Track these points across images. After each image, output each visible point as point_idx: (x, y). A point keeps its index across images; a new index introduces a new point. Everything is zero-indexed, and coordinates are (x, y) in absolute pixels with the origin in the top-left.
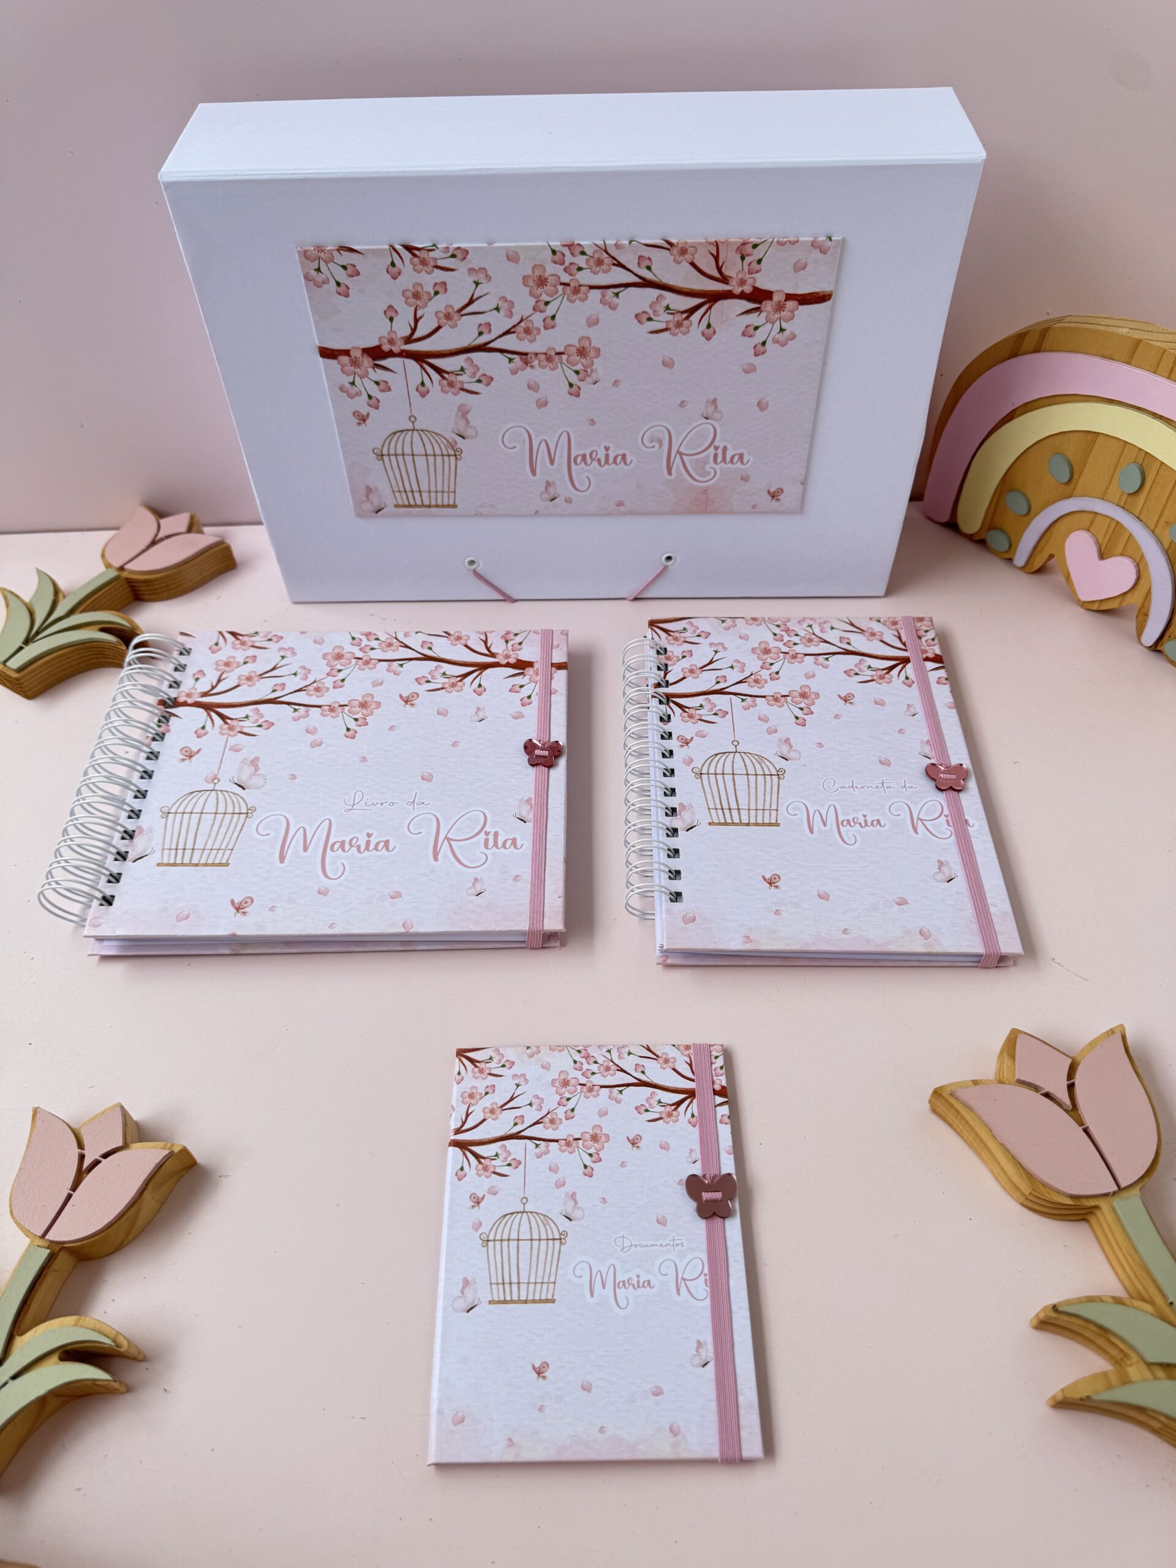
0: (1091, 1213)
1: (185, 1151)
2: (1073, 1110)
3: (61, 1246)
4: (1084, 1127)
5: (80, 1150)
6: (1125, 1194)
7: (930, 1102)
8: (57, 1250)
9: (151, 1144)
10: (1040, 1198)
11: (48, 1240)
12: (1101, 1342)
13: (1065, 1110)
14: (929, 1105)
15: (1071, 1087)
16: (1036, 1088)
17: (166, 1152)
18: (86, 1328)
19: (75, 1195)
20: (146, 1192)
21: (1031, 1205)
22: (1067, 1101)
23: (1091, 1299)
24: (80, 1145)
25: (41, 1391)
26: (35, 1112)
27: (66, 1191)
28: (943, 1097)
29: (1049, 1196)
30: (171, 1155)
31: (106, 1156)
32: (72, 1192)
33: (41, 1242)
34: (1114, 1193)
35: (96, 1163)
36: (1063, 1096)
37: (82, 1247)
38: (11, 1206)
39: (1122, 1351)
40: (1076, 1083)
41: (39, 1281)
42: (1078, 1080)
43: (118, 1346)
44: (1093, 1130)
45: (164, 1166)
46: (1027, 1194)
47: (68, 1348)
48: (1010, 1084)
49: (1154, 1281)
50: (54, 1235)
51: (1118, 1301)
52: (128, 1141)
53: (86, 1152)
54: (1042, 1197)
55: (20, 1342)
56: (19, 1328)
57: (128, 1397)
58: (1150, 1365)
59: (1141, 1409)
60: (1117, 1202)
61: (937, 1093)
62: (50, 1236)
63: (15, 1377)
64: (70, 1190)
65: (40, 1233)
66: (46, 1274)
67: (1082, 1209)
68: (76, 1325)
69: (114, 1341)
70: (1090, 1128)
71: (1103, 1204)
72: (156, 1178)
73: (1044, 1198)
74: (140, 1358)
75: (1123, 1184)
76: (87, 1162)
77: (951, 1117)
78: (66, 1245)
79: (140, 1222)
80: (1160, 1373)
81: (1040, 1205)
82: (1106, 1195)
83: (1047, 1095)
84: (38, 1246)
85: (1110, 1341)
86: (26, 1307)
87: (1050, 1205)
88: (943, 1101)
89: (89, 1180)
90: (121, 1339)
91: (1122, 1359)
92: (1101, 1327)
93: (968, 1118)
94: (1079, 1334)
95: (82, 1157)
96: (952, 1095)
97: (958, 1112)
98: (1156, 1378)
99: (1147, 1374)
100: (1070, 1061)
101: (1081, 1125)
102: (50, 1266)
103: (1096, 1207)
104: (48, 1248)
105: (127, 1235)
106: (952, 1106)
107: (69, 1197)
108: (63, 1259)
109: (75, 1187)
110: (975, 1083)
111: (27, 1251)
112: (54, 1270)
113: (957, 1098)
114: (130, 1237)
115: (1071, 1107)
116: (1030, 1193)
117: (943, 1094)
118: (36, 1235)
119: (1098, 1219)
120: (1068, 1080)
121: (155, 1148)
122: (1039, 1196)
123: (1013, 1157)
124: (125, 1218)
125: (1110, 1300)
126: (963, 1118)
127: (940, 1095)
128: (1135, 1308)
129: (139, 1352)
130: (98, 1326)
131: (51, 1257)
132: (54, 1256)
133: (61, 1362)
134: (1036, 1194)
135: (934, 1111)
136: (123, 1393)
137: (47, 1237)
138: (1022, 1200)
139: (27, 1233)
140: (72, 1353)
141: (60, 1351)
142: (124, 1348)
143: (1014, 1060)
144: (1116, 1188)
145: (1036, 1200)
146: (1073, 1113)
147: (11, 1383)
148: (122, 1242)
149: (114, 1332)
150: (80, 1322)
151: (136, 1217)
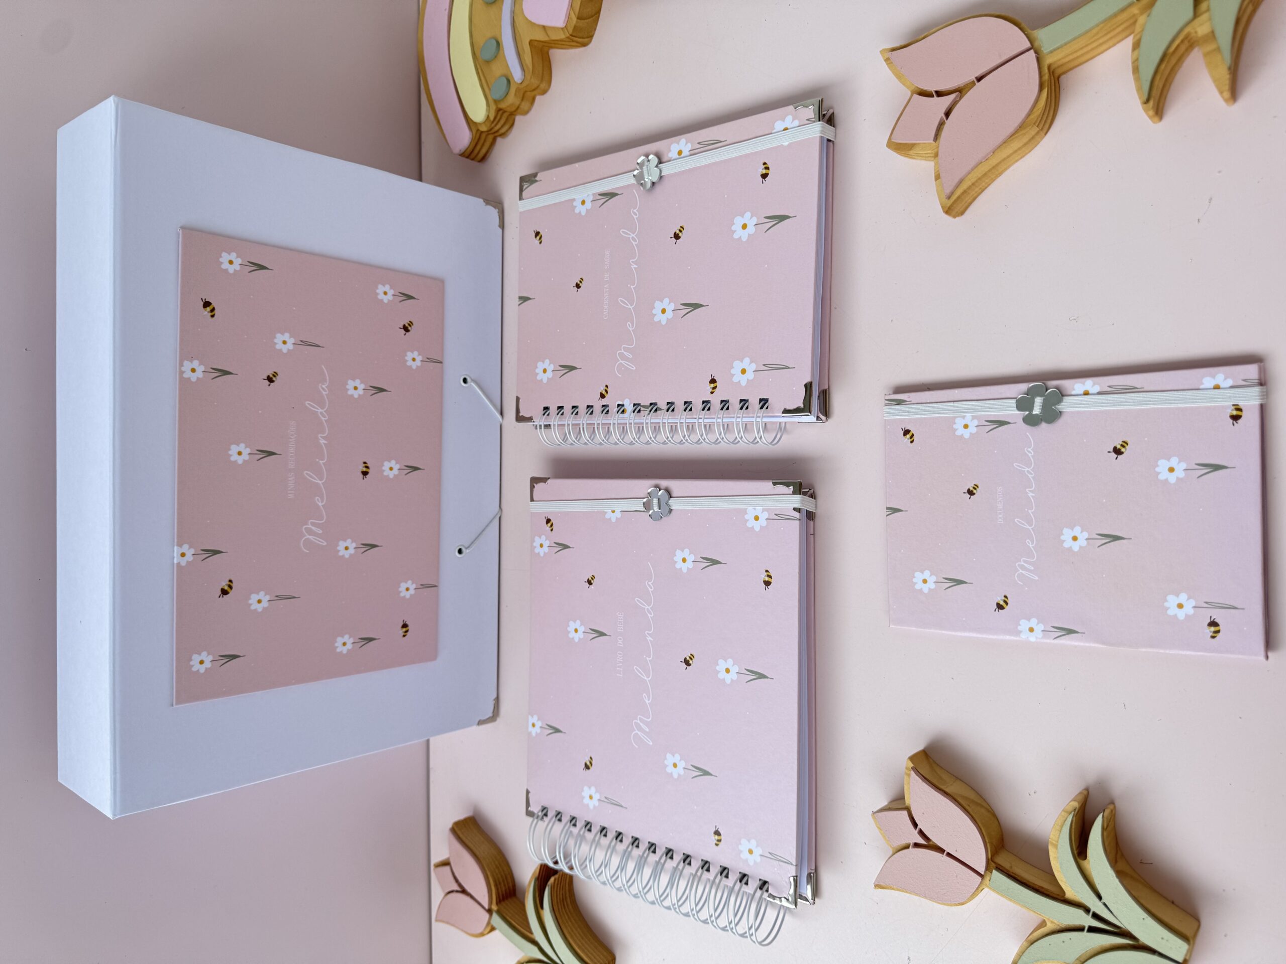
0: (1053, 72)
1: (912, 758)
2: (960, 91)
3: (990, 861)
4: (975, 81)
5: (910, 847)
6: (1036, 44)
7: (955, 217)
8: (993, 864)
9: (906, 788)
10: (1042, 118)
11: (985, 872)
12: (1174, 60)
14: (957, 218)
15: (939, 94)
16: (941, 124)
17: (913, 773)
18: (1059, 838)
19: (947, 850)
20: (947, 790)
21: (1047, 126)
22: (952, 97)
23: (1136, 70)
24: (907, 847)
25: (1111, 873)
26: (877, 886)
27: (944, 857)
28: (951, 205)
29: (1041, 110)
30: (915, 769)
31: (915, 825)
32: (945, 853)
33: (987, 878)
35: (921, 833)
36: (948, 100)
37: (991, 843)
38: (956, 905)
39: (1182, 41)
40: (935, 89)
41: (1019, 878)
42: (932, 88)
43: (1075, 810)
44: (979, 73)
45: (925, 776)
46: (1038, 129)
47: (1076, 852)
48: (938, 147)
49: (1115, 15)
50: (981, 868)
51: (1136, 46)
52: (904, 806)
53: (912, 842)
54: (1041, 116)
55: (1070, 894)
56: (1058, 895)
57: (1118, 804)
58: (1196, 15)
60: (1045, 50)
61: (948, 211)
62: (982, 870)
63: (1100, 897)
64: (943, 854)
65: (979, 879)
66: (1013, 873)
67: (1051, 80)
68: (1056, 846)
69: (1070, 813)
70: (976, 76)
72: (935, 782)
74: (1085, 793)
75: (1028, 45)
76: (921, 841)
77: (968, 199)
78: (990, 857)
79: (972, 796)
81: (1047, 117)
84: (990, 880)
85: (1174, 52)
86: (1041, 890)
87: (1048, 108)
88: (955, 206)
89: (936, 839)
90: (1070, 808)
91: (1189, 42)
92: (1162, 60)
93: (970, 183)
94: (1167, 80)
95: (917, 845)
96: (949, 198)
97: (965, 192)
98: (1208, 10)
99: (1204, 17)
100: (915, 96)
101: (975, 84)
102: (1007, 870)
103: (1049, 67)
104: (991, 872)
105: (982, 806)
106: (959, 198)
107: (949, 855)
108: (1001, 860)
109: (941, 850)
110: (938, 177)
111: (994, 889)
112: (1011, 867)
113: (952, 193)
114: (984, 804)
116: (1037, 126)
117: (948, 205)
118: (981, 883)
119: (1059, 67)
120: (933, 97)
121: (909, 783)
122: (1040, 119)
123: (1004, 142)
124: (967, 808)
125: (1136, 52)
126: (969, 188)
127: (949, 208)
128: (1143, 30)
129: (1080, 793)
130: (1058, 828)
131: (999, 869)
132: (999, 867)
133: (1088, 858)
134: (1038, 121)
135: (962, 213)
136: (1115, 807)
137: (983, 873)
138: (1042, 133)
139: (979, 889)
140: (1080, 849)
141: (1079, 860)
142: (1076, 805)
143: (915, 144)
147: (1104, 900)
148: (988, 811)
149: (1063, 813)
150: (1054, 842)
151: (966, 798)
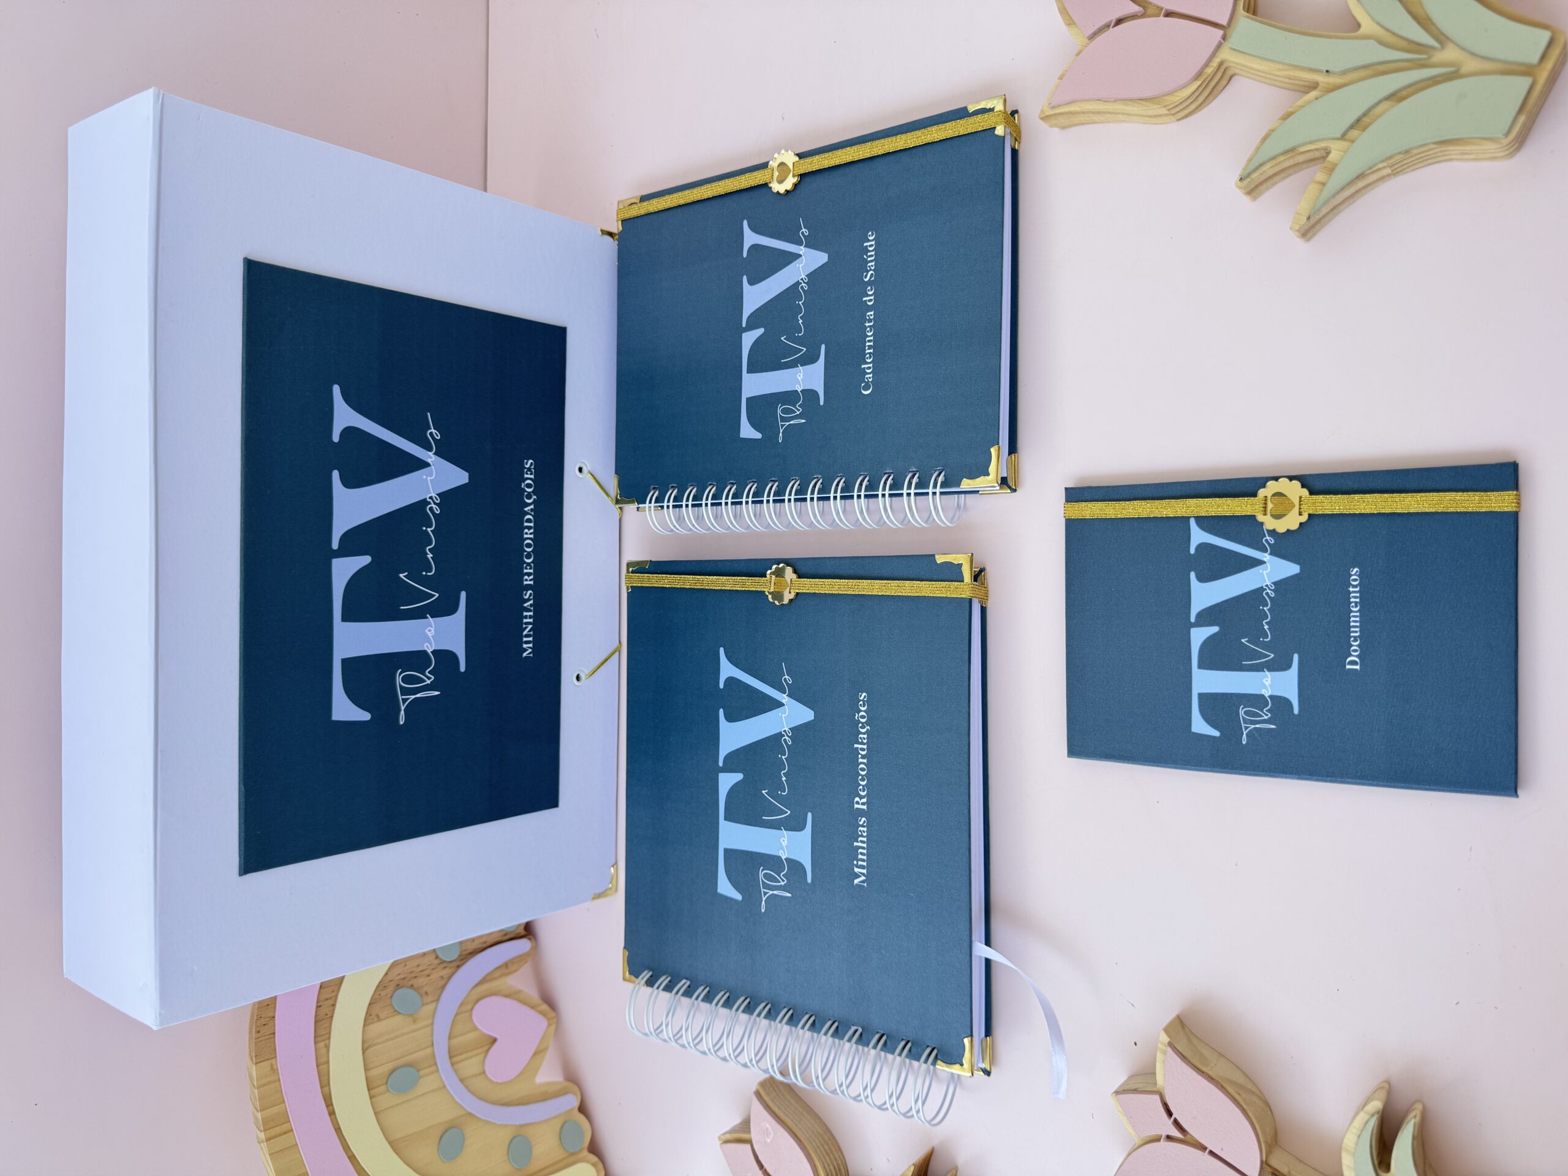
13: (1140, 16)
34: (1224, 38)
59: (1361, 176)
71: (1225, 54)
73: (1179, 103)
80: (1354, 133)
82: (1219, 46)
83: (1119, 22)
115: (1142, 9)
144: (1220, 32)
145: (1177, 109)
146: (1147, 12)
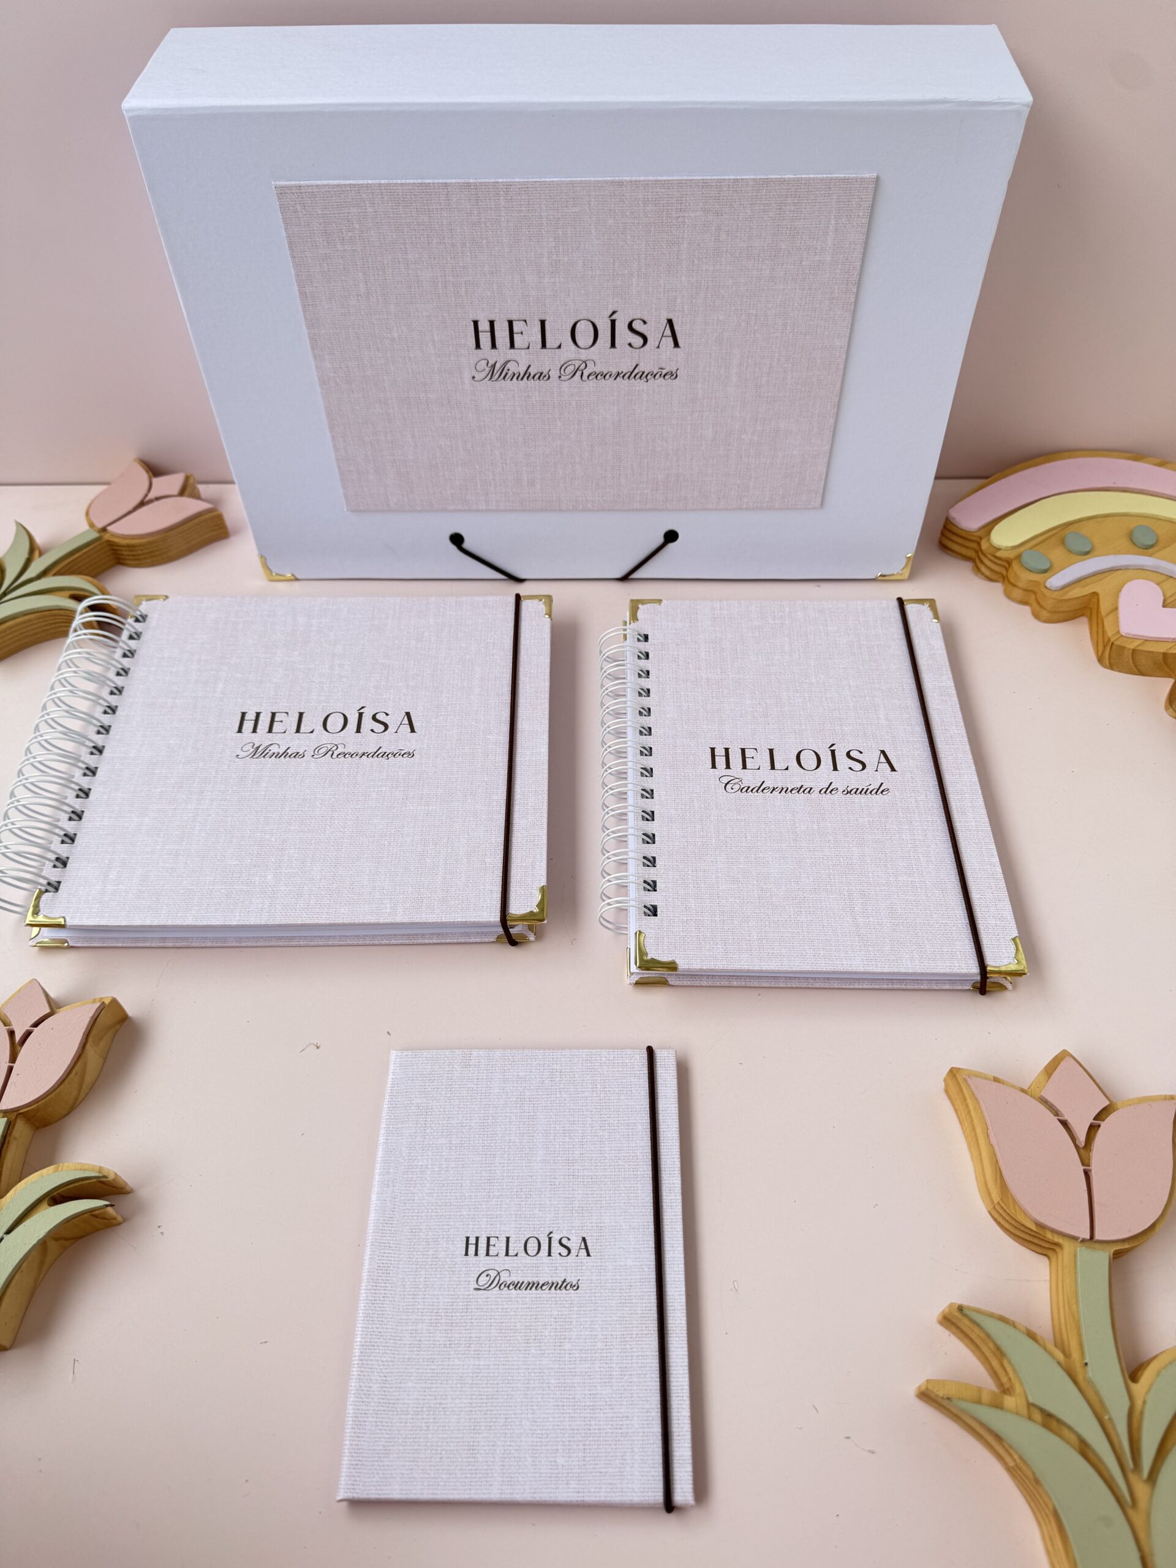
0: (1053, 1250)
2: (1084, 1151)
4: (1087, 1168)
6: (1095, 1245)
7: (945, 1080)
10: (1005, 1211)
12: (995, 1363)
13: (1077, 1146)
14: (943, 1083)
15: (1093, 1128)
16: (1056, 1113)
21: (996, 1216)
22: (1082, 1138)
23: (1002, 1319)
28: (956, 1079)
29: (1015, 1214)
34: (1083, 1241)
39: (1010, 1379)
40: (1101, 1126)
42: (1104, 1124)
44: (1094, 1174)
46: (996, 1203)
48: (1033, 1098)
49: (1080, 1336)
51: (1031, 1335)
54: (1007, 1210)
58: (1030, 1405)
60: (1083, 1252)
61: (953, 1073)
67: (1045, 1241)
71: (1067, 1245)
73: (1009, 1212)
75: (1098, 1236)
77: (958, 1101)
80: (1037, 1416)
81: (1004, 1218)
82: (1074, 1238)
83: (1064, 1124)
85: (1002, 1365)
87: (1013, 1223)
88: (956, 1083)
92: (1000, 1349)
93: (971, 1109)
94: (977, 1347)
96: (966, 1080)
97: (965, 1100)
98: (1030, 1418)
99: (1023, 1411)
100: (1107, 1103)
103: (1057, 1244)
106: (961, 1090)
110: (996, 1079)
113: (969, 1086)
115: (1083, 1144)
116: (999, 1202)
117: (958, 1076)
119: (1057, 1258)
120: (1095, 1119)
122: (1005, 1207)
125: (1024, 1330)
126: (967, 1106)
127: (954, 1076)
128: (1049, 1353)
134: (1003, 1205)
135: (946, 1090)
138: (991, 1207)
143: (1049, 1077)
144: (1088, 1237)
145: (1001, 1211)
146: (1082, 1151)
